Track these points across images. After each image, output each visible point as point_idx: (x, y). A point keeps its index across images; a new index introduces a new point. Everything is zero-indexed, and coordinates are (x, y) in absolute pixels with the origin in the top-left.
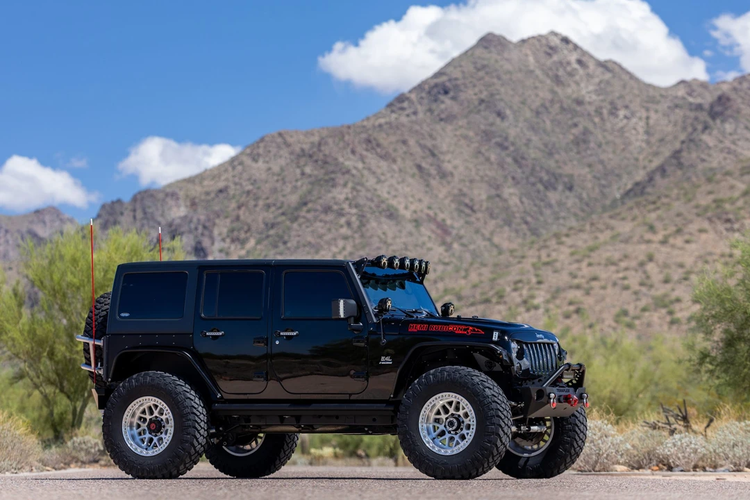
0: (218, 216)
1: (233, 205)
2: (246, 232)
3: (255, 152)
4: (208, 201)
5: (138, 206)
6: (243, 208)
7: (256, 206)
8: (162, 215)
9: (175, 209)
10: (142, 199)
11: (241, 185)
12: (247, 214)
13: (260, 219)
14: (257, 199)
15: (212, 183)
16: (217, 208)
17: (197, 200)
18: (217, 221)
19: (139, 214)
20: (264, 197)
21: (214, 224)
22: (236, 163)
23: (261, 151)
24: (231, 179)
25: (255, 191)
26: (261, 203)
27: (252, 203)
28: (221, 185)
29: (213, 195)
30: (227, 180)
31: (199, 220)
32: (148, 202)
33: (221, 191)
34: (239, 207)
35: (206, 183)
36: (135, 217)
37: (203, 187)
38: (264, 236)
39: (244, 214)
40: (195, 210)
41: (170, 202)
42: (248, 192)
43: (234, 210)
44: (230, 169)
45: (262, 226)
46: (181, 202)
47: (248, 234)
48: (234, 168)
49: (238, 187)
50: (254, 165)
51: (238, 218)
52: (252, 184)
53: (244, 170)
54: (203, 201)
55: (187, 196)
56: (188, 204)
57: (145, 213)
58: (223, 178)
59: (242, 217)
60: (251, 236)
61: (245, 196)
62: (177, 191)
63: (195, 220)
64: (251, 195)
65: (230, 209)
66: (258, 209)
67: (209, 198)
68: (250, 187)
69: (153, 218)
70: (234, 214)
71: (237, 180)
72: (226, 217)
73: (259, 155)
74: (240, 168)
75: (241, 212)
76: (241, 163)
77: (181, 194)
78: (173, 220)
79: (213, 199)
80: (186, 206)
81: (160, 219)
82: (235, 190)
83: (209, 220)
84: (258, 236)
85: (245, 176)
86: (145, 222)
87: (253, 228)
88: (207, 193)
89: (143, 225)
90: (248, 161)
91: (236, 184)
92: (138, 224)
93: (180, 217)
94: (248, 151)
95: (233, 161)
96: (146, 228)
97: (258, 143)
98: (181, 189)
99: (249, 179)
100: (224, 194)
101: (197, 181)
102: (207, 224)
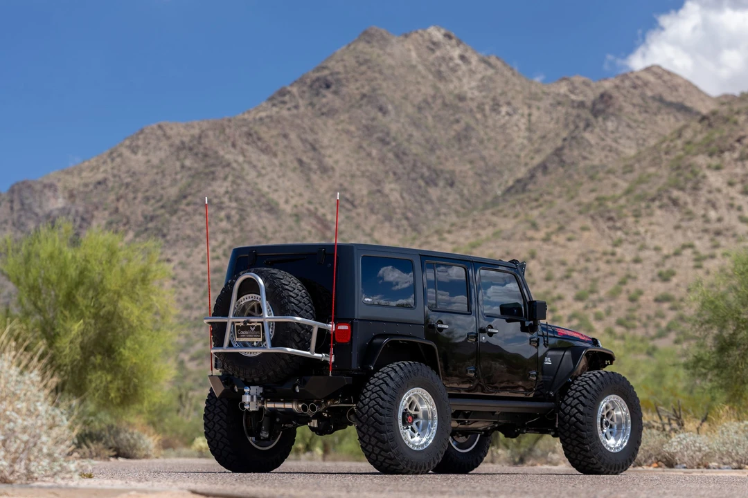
0: (97, 208)
1: (112, 197)
2: (125, 225)
3: (134, 144)
4: (87, 193)
5: (16, 197)
6: (122, 201)
7: (135, 198)
8: (40, 207)
9: (52, 201)
10: (20, 190)
11: (120, 177)
12: (126, 206)
13: (139, 212)
14: (135, 191)
15: (91, 174)
16: (95, 200)
17: (75, 192)
18: (96, 213)
19: (17, 206)
20: (143, 189)
21: (93, 216)
22: (115, 155)
23: (140, 143)
24: (109, 170)
25: (134, 183)
26: (140, 195)
27: (131, 196)
28: (100, 176)
29: (91, 187)
30: (105, 171)
31: (77, 212)
32: (26, 193)
33: (99, 183)
34: (118, 200)
35: (84, 174)
36: (12, 208)
37: (82, 178)
38: (143, 229)
39: (123, 206)
40: (73, 202)
41: (49, 193)
42: (127, 185)
43: (113, 202)
44: (109, 160)
45: (141, 219)
46: (60, 193)
47: (127, 227)
48: (113, 160)
49: (117, 179)
50: (133, 157)
51: (117, 210)
52: (131, 176)
53: (123, 162)
54: (82, 192)
55: (65, 188)
56: (67, 195)
57: (22, 204)
58: (102, 169)
59: (121, 210)
60: (130, 228)
61: (123, 188)
62: (55, 182)
63: (73, 211)
64: (130, 188)
65: (109, 201)
66: (137, 201)
67: (88, 189)
68: (129, 180)
69: (30, 209)
70: (113, 205)
71: (116, 172)
72: (105, 209)
73: (138, 147)
74: (118, 160)
75: (120, 204)
76: (120, 155)
77: (60, 185)
78: (51, 211)
79: (91, 191)
80: (64, 198)
81: (38, 210)
82: (115, 182)
83: (87, 212)
84: (137, 229)
85: (124, 168)
86: (22, 213)
87: (132, 221)
88: (86, 185)
89: (20, 216)
90: (127, 153)
91: (114, 176)
92: (15, 216)
93: (58, 209)
94: (127, 142)
95: (111, 153)
96: (23, 219)
97: (138, 135)
98: (59, 180)
99: (128, 172)
100: (103, 187)
101: (76, 172)
102: (86, 216)
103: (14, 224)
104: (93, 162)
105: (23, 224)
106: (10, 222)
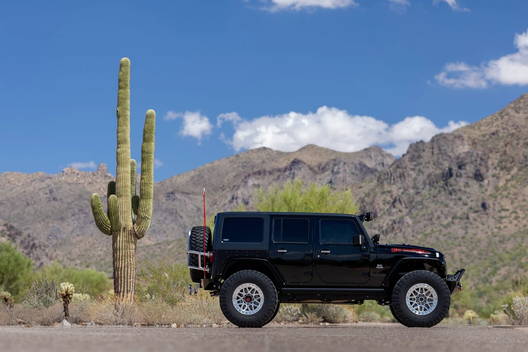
0: (492, 151)
1: (502, 144)
2: (511, 163)
3: (517, 106)
4: (484, 141)
5: (435, 145)
6: (509, 146)
7: (518, 144)
8: (452, 151)
9: (461, 147)
10: (438, 140)
11: (507, 129)
12: (511, 150)
13: (521, 154)
14: (518, 139)
15: (486, 128)
16: (490, 146)
17: (476, 141)
18: (491, 155)
19: (436, 151)
20: (524, 137)
21: (489, 157)
22: (503, 114)
23: (521, 105)
24: (500, 125)
25: (517, 133)
26: (521, 142)
27: (515, 142)
28: (493, 129)
29: (487, 137)
30: (497, 126)
31: (477, 154)
32: (442, 143)
33: (493, 134)
34: (506, 145)
35: (482, 128)
36: (433, 153)
37: (481, 131)
38: (523, 165)
39: (510, 150)
40: (475, 147)
41: (458, 142)
42: (513, 135)
43: (502, 147)
44: (500, 118)
45: (522, 158)
46: (466, 142)
47: (512, 164)
48: (502, 118)
49: (506, 131)
50: (516, 115)
51: (505, 153)
52: (515, 129)
53: (509, 119)
54: (481, 141)
55: (469, 138)
56: (470, 143)
57: (440, 150)
58: (495, 124)
59: (508, 152)
60: (514, 165)
61: (510, 137)
62: (462, 134)
63: (475, 154)
64: (515, 137)
65: (499, 147)
66: (519, 146)
67: (485, 139)
68: (514, 131)
69: (446, 153)
70: (502, 150)
71: (504, 126)
72: (497, 152)
73: (520, 108)
74: (506, 117)
75: (507, 149)
76: (507, 114)
77: (465, 136)
78: (460, 154)
79: (488, 139)
80: (469, 145)
81: (450, 154)
82: (504, 133)
83: (485, 154)
84: (520, 165)
85: (510, 123)
86: (440, 156)
87: (516, 160)
88: (484, 136)
89: (438, 158)
90: (512, 113)
91: (504, 129)
92: (435, 158)
93: (464, 153)
94: (512, 105)
95: (501, 113)
96: (441, 160)
97: (519, 99)
98: (465, 133)
99: (513, 126)
100: (496, 136)
101: (476, 127)
102: (484, 157)
103: (434, 164)
104: (489, 119)
105: (441, 164)
106: (432, 163)
